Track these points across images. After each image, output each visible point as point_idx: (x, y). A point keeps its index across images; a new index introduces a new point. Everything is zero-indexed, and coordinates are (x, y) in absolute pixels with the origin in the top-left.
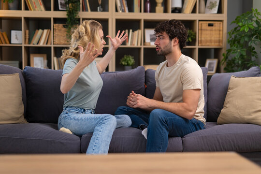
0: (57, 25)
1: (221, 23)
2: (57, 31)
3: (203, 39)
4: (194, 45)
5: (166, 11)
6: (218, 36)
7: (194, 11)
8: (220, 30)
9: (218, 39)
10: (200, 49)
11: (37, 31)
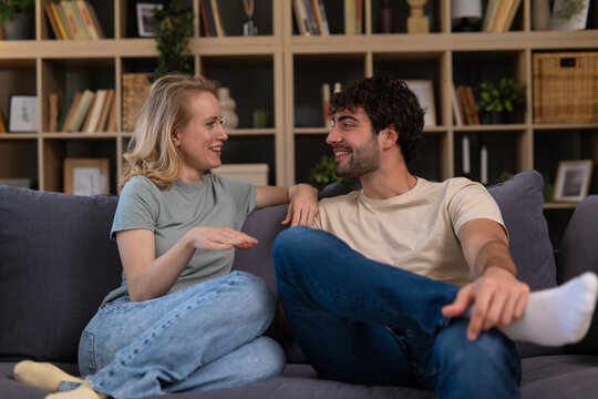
0: (131, 76)
2: (132, 93)
3: (545, 103)
4: (522, 121)
5: (436, 27)
6: (590, 93)
7: (517, 25)
8: (595, 78)
9: (590, 102)
10: (538, 134)
11: (77, 95)
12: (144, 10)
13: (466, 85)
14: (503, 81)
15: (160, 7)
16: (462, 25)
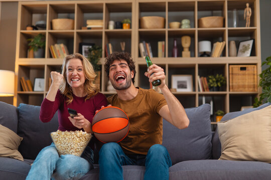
1: (255, 66)
3: (234, 84)
4: (225, 90)
5: (193, 55)
6: (252, 81)
8: (254, 75)
9: (252, 84)
10: (231, 95)
12: (85, 48)
13: (204, 77)
14: (217, 76)
15: (91, 47)
16: (204, 54)
